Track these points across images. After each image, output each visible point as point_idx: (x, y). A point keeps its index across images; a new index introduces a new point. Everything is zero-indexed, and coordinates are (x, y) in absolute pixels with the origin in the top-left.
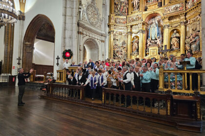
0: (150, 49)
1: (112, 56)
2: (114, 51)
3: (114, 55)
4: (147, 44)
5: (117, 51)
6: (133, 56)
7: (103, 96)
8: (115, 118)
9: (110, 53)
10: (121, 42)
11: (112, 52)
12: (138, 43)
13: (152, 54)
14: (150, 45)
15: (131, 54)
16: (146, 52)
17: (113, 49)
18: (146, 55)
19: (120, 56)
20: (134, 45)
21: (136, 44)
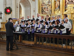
0: (68, 6)
1: (41, 11)
2: (42, 8)
3: (42, 11)
4: (66, 2)
5: (45, 8)
6: (56, 12)
7: (35, 39)
8: (43, 52)
9: (39, 9)
10: (47, 1)
11: (41, 8)
12: (59, 2)
13: (69, 10)
14: (68, 3)
15: (54, 10)
16: (65, 8)
17: (41, 6)
18: (65, 10)
19: (47, 12)
20: (57, 3)
21: (58, 2)
